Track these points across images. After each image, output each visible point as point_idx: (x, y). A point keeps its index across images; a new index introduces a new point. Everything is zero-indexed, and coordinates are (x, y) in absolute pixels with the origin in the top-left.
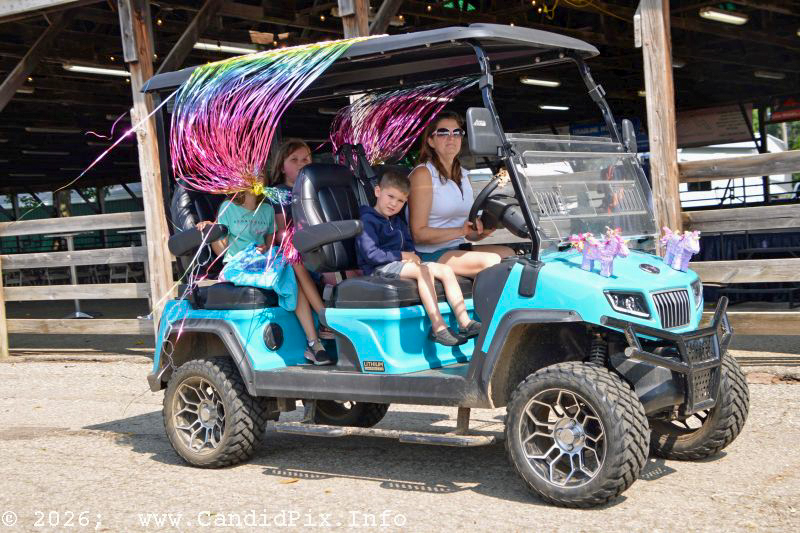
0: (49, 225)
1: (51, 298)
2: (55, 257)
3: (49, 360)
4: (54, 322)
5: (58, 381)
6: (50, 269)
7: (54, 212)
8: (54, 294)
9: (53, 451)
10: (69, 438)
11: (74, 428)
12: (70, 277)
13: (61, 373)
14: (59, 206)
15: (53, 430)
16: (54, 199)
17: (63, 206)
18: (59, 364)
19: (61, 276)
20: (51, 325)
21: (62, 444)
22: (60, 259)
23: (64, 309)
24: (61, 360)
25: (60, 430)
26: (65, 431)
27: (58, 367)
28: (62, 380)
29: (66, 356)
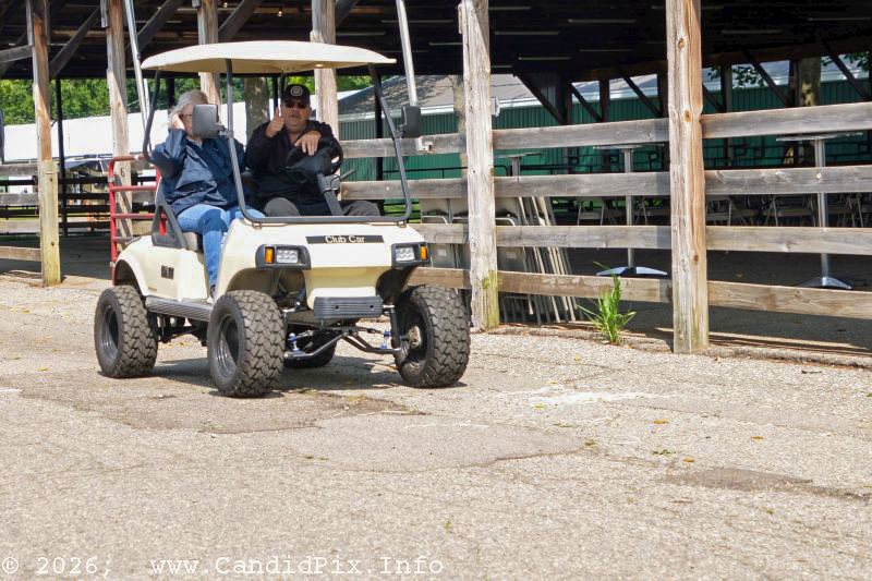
0: (788, 119)
1: (784, 249)
2: (794, 178)
3: (774, 358)
4: (785, 292)
5: (790, 395)
6: (779, 198)
7: (790, 98)
8: (789, 243)
9: (785, 517)
10: (811, 498)
11: (819, 483)
12: (816, 213)
13: (795, 381)
14: (799, 86)
15: (784, 480)
16: (791, 74)
17: (805, 87)
18: (792, 366)
19: (798, 210)
20: (781, 297)
21: (800, 507)
22: (804, 181)
23: (801, 269)
24: (796, 360)
25: (798, 481)
26: (804, 485)
27: (789, 372)
28: (797, 394)
29: (804, 354)
